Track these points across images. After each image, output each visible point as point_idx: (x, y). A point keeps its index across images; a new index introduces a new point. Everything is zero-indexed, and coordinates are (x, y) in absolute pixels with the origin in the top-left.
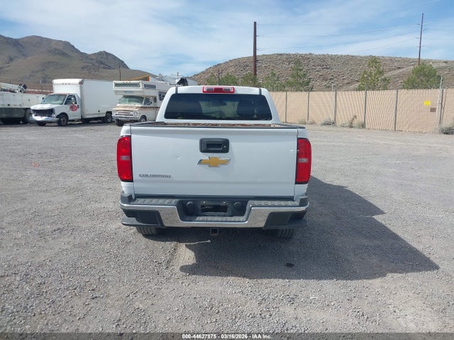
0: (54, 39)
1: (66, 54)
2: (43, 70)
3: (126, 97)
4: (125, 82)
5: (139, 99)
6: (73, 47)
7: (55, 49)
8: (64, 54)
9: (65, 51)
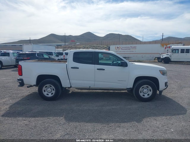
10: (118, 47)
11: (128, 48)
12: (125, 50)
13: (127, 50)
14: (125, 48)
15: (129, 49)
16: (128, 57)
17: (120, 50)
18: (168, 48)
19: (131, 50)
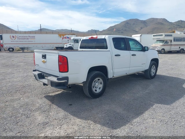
0: (158, 18)
1: (163, 24)
2: (152, 31)
3: (157, 41)
4: (158, 34)
5: (162, 41)
6: (167, 20)
7: (159, 22)
8: (162, 24)
9: (162, 22)
10: (13, 36)
11: (25, 38)
12: (22, 40)
13: (25, 40)
14: (22, 38)
15: (27, 39)
16: (27, 48)
17: (17, 40)
18: (64, 38)
19: (30, 40)
